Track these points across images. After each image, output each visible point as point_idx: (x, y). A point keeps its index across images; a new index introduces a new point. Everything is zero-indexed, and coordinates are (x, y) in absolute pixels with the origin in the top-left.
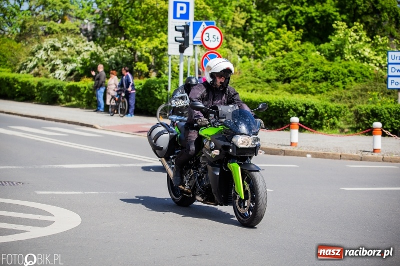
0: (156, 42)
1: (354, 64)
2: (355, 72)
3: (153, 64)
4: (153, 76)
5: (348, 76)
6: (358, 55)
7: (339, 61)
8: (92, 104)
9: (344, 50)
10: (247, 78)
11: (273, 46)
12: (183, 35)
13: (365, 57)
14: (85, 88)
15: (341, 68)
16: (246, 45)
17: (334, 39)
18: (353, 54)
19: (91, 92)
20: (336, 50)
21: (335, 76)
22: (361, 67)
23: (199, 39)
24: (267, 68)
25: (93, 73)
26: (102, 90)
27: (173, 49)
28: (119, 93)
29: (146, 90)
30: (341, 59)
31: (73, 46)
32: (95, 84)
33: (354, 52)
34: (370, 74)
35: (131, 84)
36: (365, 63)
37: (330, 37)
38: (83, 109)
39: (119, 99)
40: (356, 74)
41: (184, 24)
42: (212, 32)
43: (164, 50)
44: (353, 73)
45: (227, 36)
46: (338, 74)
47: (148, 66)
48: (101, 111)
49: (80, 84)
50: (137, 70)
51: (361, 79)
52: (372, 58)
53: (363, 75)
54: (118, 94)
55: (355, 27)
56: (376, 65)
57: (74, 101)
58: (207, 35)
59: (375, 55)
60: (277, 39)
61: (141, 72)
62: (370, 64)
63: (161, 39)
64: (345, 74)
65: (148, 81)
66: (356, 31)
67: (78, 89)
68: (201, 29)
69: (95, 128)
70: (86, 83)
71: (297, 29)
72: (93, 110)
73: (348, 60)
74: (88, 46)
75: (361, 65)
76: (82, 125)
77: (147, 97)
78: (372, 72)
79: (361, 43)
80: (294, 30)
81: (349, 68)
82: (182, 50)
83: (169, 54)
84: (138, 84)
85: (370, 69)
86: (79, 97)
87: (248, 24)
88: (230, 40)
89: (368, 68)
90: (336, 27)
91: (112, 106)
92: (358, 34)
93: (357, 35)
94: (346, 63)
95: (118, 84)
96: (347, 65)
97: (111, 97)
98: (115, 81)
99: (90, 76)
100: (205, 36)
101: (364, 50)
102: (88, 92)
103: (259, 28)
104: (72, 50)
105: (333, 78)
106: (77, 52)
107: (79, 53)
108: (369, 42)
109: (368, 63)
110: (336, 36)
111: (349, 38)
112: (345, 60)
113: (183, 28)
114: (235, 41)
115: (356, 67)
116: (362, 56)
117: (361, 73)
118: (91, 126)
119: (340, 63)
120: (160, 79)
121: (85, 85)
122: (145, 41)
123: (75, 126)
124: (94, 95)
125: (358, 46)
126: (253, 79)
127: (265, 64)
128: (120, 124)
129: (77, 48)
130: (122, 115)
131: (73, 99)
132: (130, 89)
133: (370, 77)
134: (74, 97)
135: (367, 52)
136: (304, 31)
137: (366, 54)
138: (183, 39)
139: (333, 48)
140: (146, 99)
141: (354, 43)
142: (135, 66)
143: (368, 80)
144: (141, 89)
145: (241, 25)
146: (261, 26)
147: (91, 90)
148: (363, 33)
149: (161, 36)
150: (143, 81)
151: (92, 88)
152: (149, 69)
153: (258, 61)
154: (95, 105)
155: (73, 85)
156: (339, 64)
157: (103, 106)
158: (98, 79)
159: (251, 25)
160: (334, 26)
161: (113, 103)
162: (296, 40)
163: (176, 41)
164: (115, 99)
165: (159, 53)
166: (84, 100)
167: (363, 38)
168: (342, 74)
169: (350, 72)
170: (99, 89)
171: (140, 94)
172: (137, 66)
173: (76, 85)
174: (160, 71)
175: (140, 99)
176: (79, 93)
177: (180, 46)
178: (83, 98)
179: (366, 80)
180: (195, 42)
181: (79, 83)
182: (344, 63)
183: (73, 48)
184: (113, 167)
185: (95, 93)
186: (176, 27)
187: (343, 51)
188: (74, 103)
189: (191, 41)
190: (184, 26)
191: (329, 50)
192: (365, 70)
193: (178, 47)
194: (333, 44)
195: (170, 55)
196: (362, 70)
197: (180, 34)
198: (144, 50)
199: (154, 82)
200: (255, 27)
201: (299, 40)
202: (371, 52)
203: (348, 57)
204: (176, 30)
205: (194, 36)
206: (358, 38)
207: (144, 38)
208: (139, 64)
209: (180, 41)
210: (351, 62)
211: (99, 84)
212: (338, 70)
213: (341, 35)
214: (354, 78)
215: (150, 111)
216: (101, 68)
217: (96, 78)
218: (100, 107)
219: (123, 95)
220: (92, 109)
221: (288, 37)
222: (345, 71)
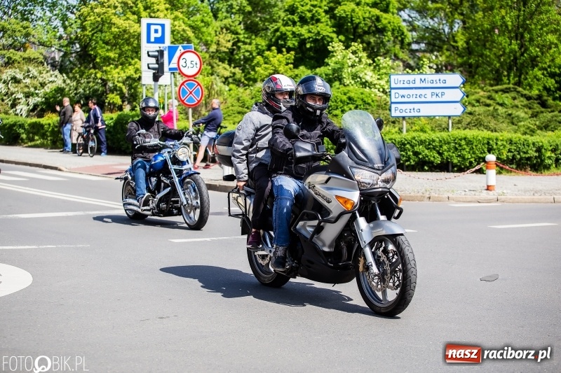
0: (130, 71)
1: (355, 90)
2: (355, 99)
3: (127, 95)
4: (127, 109)
5: (348, 104)
6: (359, 79)
7: (338, 86)
8: (58, 143)
9: (343, 74)
10: (233, 108)
11: (262, 72)
12: (157, 61)
13: (366, 82)
14: (49, 124)
15: (339, 95)
16: (233, 70)
17: (331, 62)
18: (353, 79)
19: (56, 129)
20: (333, 74)
21: (332, 104)
22: (362, 94)
23: (176, 66)
24: (256, 97)
25: (58, 108)
26: (68, 126)
27: (147, 77)
28: (88, 129)
29: (118, 126)
30: (340, 84)
31: (36, 78)
32: (60, 120)
33: (355, 76)
34: (373, 101)
35: (100, 119)
36: (368, 88)
37: (326, 60)
38: (47, 149)
39: (88, 136)
40: (356, 101)
41: (158, 49)
42: (190, 57)
43: (140, 78)
44: (354, 101)
45: (211, 61)
46: (336, 101)
47: (121, 98)
48: (68, 152)
49: (44, 121)
50: (109, 103)
51: (362, 106)
52: (375, 82)
53: (365, 102)
54: (86, 131)
55: (354, 48)
56: (379, 91)
57: (37, 140)
58: (184, 60)
59: (378, 79)
60: (266, 63)
61: (114, 104)
62: (372, 90)
63: (136, 66)
64: (344, 101)
65: (119, 115)
66: (354, 53)
67: (42, 126)
68: (178, 54)
69: (60, 170)
70: (51, 119)
71: (288, 52)
72: (59, 150)
73: (348, 85)
74: (53, 76)
75: (362, 90)
76: (46, 167)
77: (119, 134)
78: (374, 99)
79: (362, 66)
80: (285, 53)
81: (348, 95)
82: (156, 78)
83: (143, 83)
84: (109, 118)
85: (373, 95)
86: (43, 136)
87: (235, 47)
88: (215, 65)
89: (370, 94)
90: (332, 49)
91: (79, 144)
92: (357, 55)
93: (356, 57)
94: (345, 89)
95: (85, 120)
96: (346, 91)
97: (77, 135)
98: (81, 115)
99: (54, 111)
100: (182, 62)
101: (366, 74)
102: (53, 129)
103: (247, 51)
104: (36, 82)
105: (331, 106)
106: (41, 84)
107: (43, 85)
108: (370, 65)
109: (371, 88)
110: (333, 59)
111: (348, 61)
112: (345, 85)
113: (157, 53)
114: (220, 67)
115: (356, 93)
116: (364, 80)
117: (362, 100)
118: (56, 168)
119: (339, 88)
120: (134, 112)
121: (50, 121)
122: (117, 70)
123: (37, 168)
124: (59, 132)
125: (358, 70)
126: (240, 109)
127: (254, 92)
128: (88, 165)
129: (41, 80)
130: (91, 155)
131: (36, 138)
132: (100, 124)
133: (372, 103)
134: (37, 135)
135: (369, 75)
136: (296, 54)
137: (368, 78)
138: (157, 66)
139: (330, 72)
140: (119, 136)
141: (353, 66)
142: (107, 98)
143: (370, 107)
144: (112, 124)
145: (228, 48)
146: (250, 49)
147: (56, 127)
148: (364, 55)
149: (136, 63)
150: (115, 115)
151: (57, 125)
152: (123, 102)
153: (246, 89)
154: (61, 144)
155: (36, 122)
156: (337, 90)
157: (70, 146)
158: (65, 114)
159: (239, 48)
160: (330, 48)
161: (81, 141)
162: (287, 64)
163: (149, 68)
164: (83, 137)
165: (133, 82)
166: (49, 138)
167: (363, 60)
168: (341, 101)
169: (350, 98)
170: (65, 126)
171: (111, 130)
172: (109, 99)
173: (40, 122)
174: (134, 103)
175: (112, 136)
176: (42, 131)
177: (154, 74)
178: (47, 136)
179: (368, 107)
180: (170, 69)
181: (43, 119)
182: (343, 88)
183: (36, 80)
184: (76, 216)
185: (61, 130)
186: (148, 52)
187: (341, 75)
188: (38, 142)
189: (166, 68)
190: (158, 51)
191: (326, 75)
192: (367, 97)
193: (152, 75)
194: (330, 68)
195: (144, 85)
196: (363, 96)
197: (154, 60)
198: (116, 80)
199: (127, 116)
200: (244, 51)
201: (291, 63)
202: (374, 76)
203: (348, 82)
204: (149, 56)
205: (170, 63)
206: (357, 60)
207: (116, 66)
208: (110, 96)
209: (153, 69)
210: (351, 88)
211: (65, 120)
212: (336, 97)
213: (339, 57)
214: (355, 106)
215: (123, 149)
216: (67, 102)
217: (62, 114)
218: (67, 146)
219: (92, 131)
220: (59, 148)
221: (278, 61)
222: (345, 98)
